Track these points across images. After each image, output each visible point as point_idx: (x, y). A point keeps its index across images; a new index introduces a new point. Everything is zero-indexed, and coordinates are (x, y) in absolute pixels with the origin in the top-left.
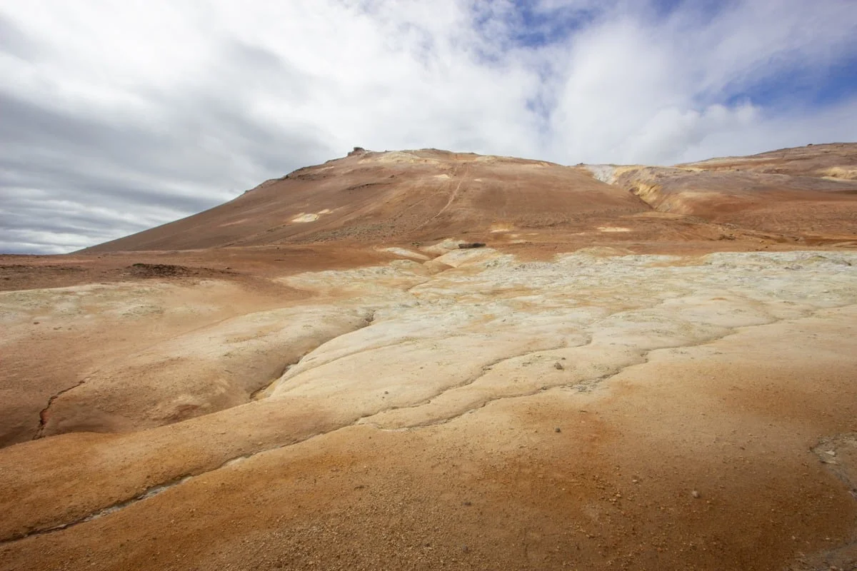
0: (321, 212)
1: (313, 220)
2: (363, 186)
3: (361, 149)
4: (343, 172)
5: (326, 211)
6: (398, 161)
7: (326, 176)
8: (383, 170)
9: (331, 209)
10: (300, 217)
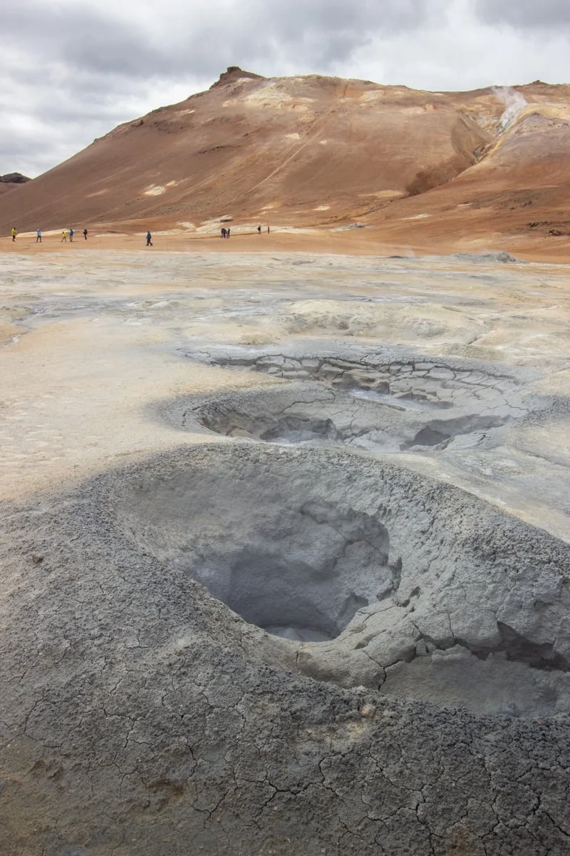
0: (168, 185)
1: (160, 193)
2: (213, 149)
3: (238, 68)
4: (203, 122)
5: (172, 183)
6: (265, 105)
7: (184, 126)
8: (242, 122)
9: (177, 179)
10: (151, 189)
